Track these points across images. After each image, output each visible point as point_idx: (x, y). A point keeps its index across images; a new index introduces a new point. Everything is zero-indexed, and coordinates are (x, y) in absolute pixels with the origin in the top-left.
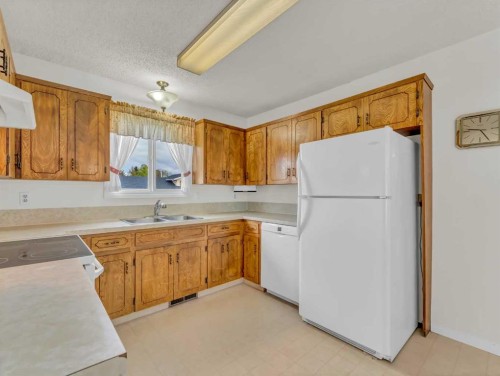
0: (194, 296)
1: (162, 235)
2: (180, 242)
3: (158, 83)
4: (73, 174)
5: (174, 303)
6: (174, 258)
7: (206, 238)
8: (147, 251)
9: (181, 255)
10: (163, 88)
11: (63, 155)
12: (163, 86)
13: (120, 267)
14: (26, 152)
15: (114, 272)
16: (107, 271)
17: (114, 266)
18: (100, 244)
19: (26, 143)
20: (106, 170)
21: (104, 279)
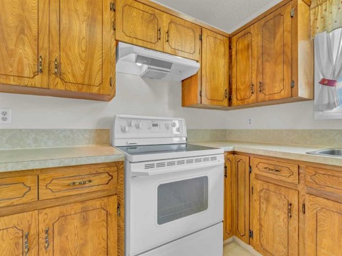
4: (261, 96)
11: (254, 82)
13: (282, 204)
14: (234, 87)
15: (275, 206)
16: (268, 200)
17: (274, 199)
18: (261, 166)
19: (234, 80)
20: (293, 85)
21: (264, 206)
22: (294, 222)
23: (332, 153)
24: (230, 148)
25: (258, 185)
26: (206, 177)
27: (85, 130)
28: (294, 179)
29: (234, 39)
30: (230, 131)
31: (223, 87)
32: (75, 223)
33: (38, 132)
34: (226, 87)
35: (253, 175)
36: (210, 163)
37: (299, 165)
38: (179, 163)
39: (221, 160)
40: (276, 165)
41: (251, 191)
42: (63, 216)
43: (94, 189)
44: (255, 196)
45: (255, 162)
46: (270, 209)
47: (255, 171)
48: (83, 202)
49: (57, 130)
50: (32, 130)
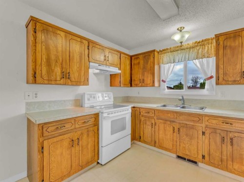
0: (195, 163)
1: (169, 115)
2: (181, 122)
3: (178, 29)
4: (143, 84)
5: (179, 157)
6: (176, 130)
7: (204, 125)
8: (162, 121)
9: (181, 130)
10: (181, 31)
11: (141, 78)
12: (180, 30)
13: (150, 124)
14: (133, 79)
15: (148, 125)
16: (146, 123)
17: (148, 123)
18: (144, 112)
19: (133, 76)
20: (154, 82)
21: (144, 126)
22: (153, 129)
23: (164, 106)
24: (133, 106)
25: (143, 119)
26: (125, 117)
27: (70, 100)
28: (153, 115)
29: (133, 58)
30: (130, 97)
31: (128, 79)
32: (85, 136)
33: (50, 102)
34: (130, 79)
35: (141, 115)
36: (127, 112)
37: (155, 110)
38: (115, 113)
39: (130, 111)
40: (148, 111)
41: (140, 120)
42: (82, 134)
43: (91, 123)
44: (142, 123)
45: (141, 110)
46: (147, 126)
47: (142, 113)
48: (87, 128)
49: (58, 101)
50: (47, 102)
